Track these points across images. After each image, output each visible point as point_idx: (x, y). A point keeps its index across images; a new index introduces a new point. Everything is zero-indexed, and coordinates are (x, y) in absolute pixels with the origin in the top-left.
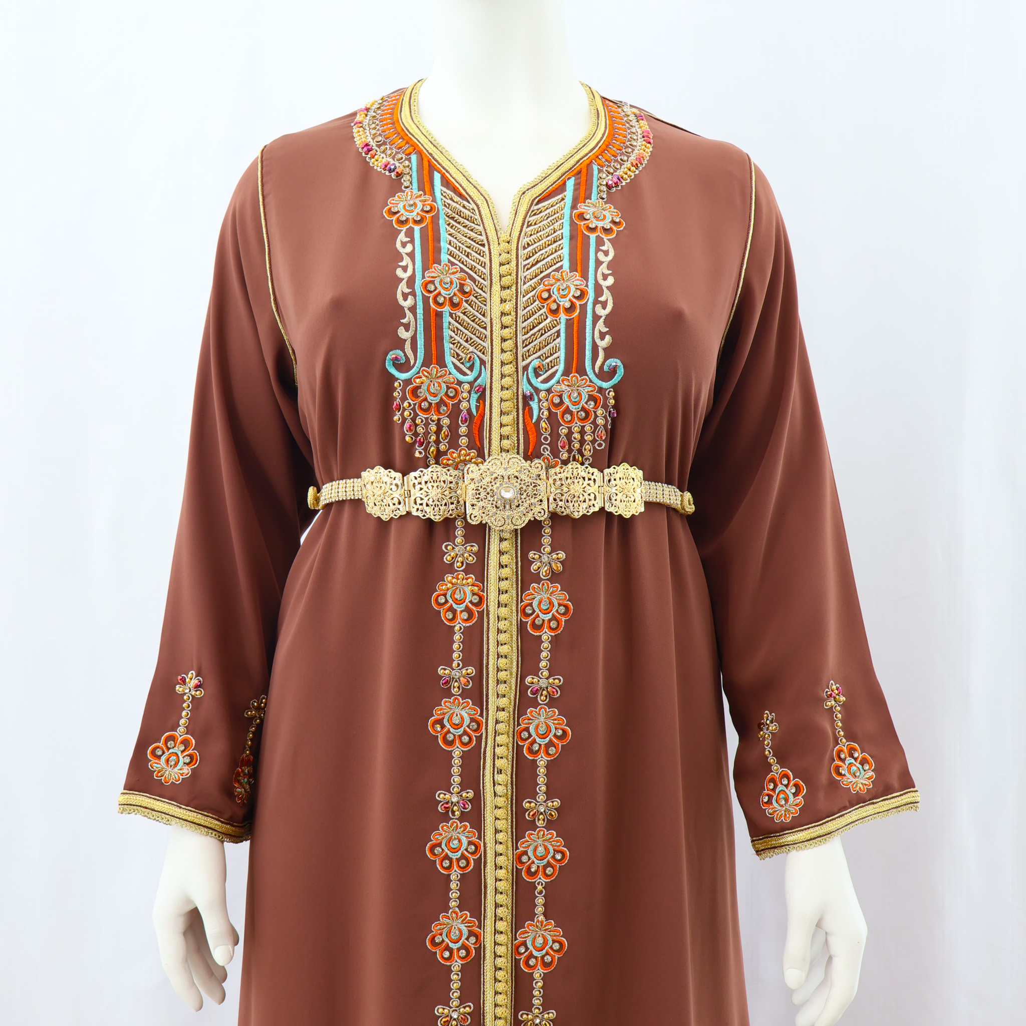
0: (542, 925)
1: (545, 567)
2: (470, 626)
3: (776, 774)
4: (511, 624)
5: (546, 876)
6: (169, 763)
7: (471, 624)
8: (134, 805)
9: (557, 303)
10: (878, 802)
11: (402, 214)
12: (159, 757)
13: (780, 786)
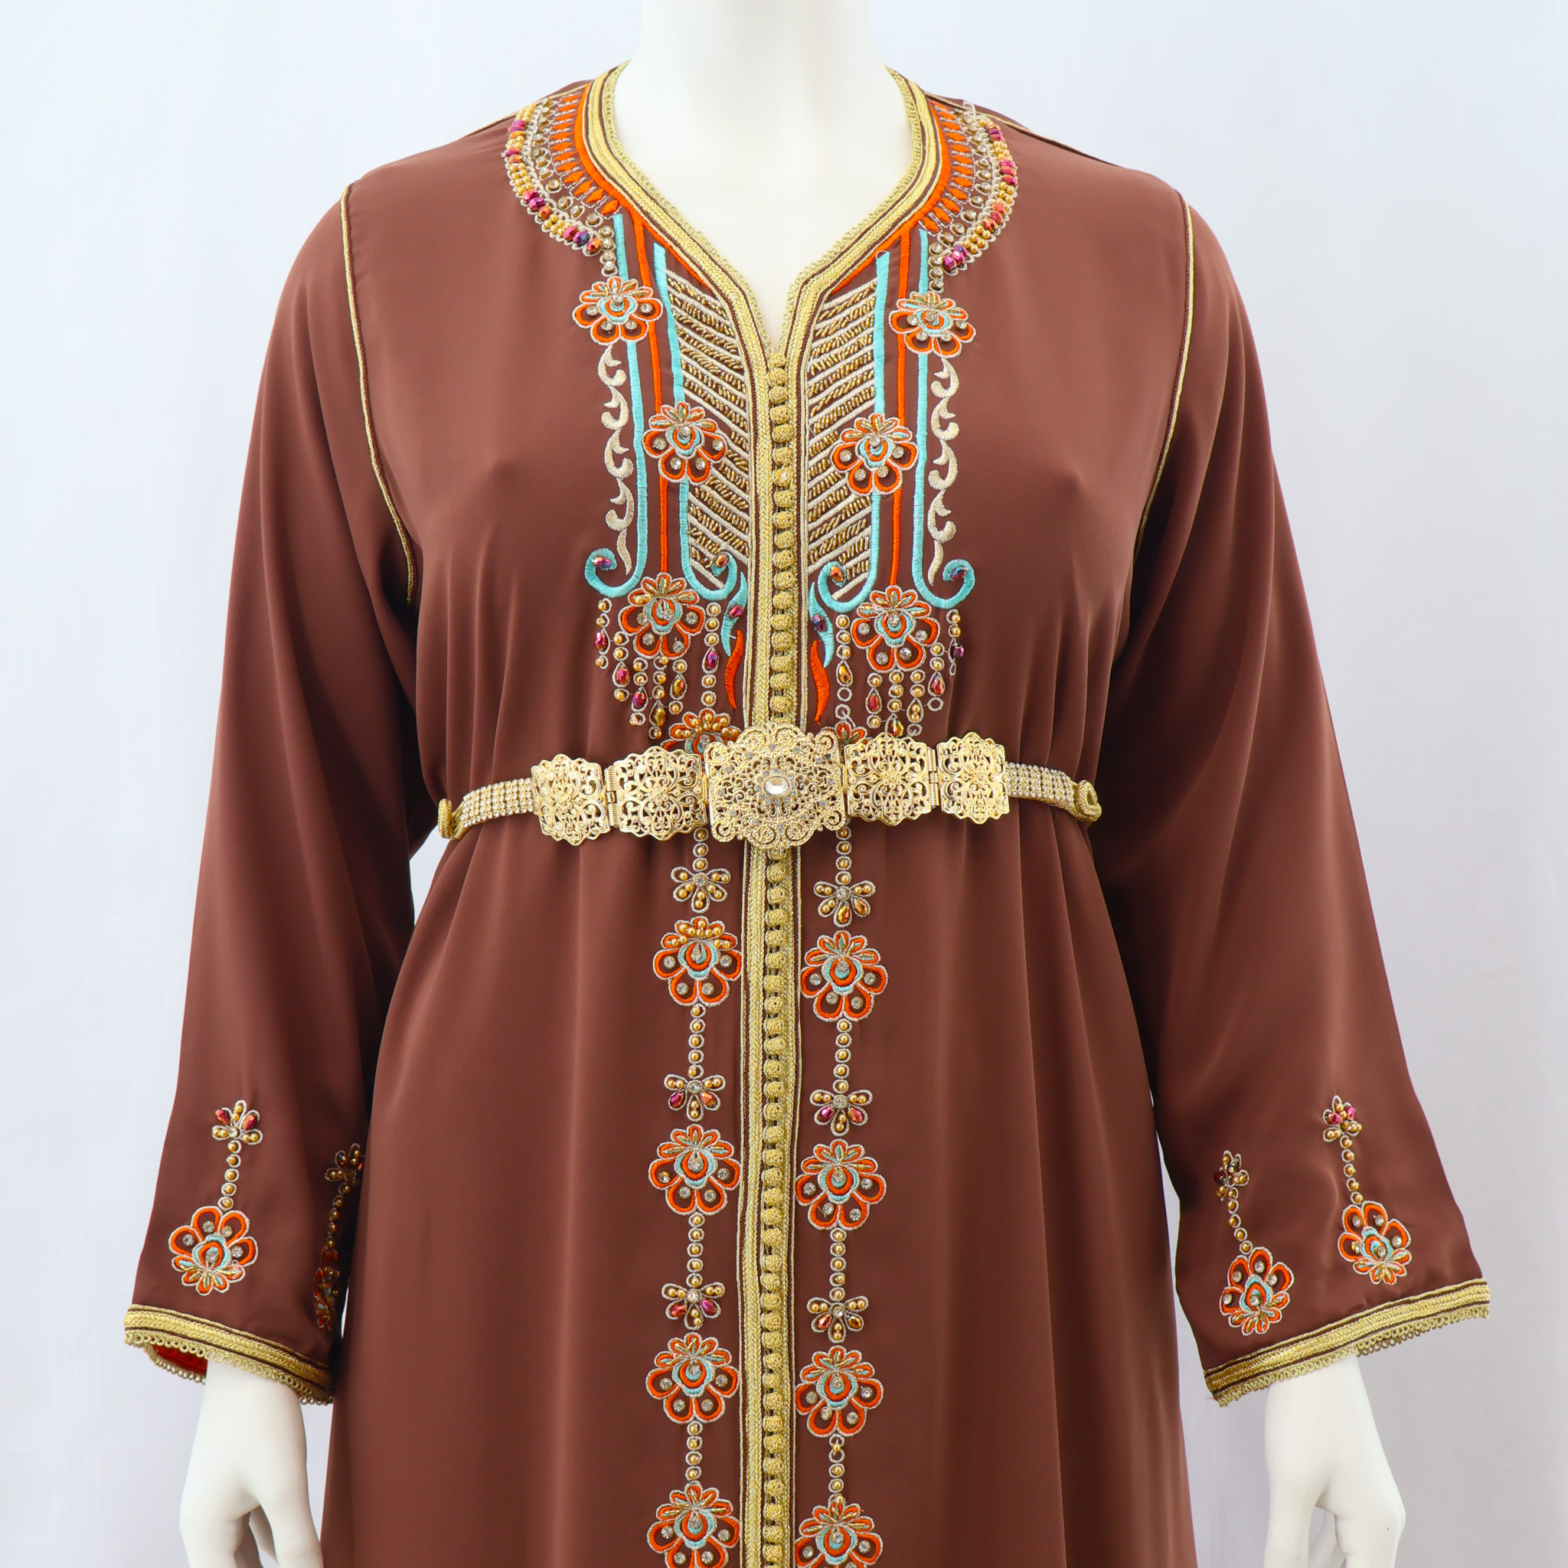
0: (840, 1512)
1: (842, 906)
2: (717, 1006)
3: (1245, 1258)
4: (786, 1003)
5: (847, 1426)
6: (207, 1257)
7: (718, 1003)
8: (152, 1329)
9: (866, 469)
10: (1417, 1300)
11: (605, 320)
12: (188, 1249)
13: (1252, 1275)
